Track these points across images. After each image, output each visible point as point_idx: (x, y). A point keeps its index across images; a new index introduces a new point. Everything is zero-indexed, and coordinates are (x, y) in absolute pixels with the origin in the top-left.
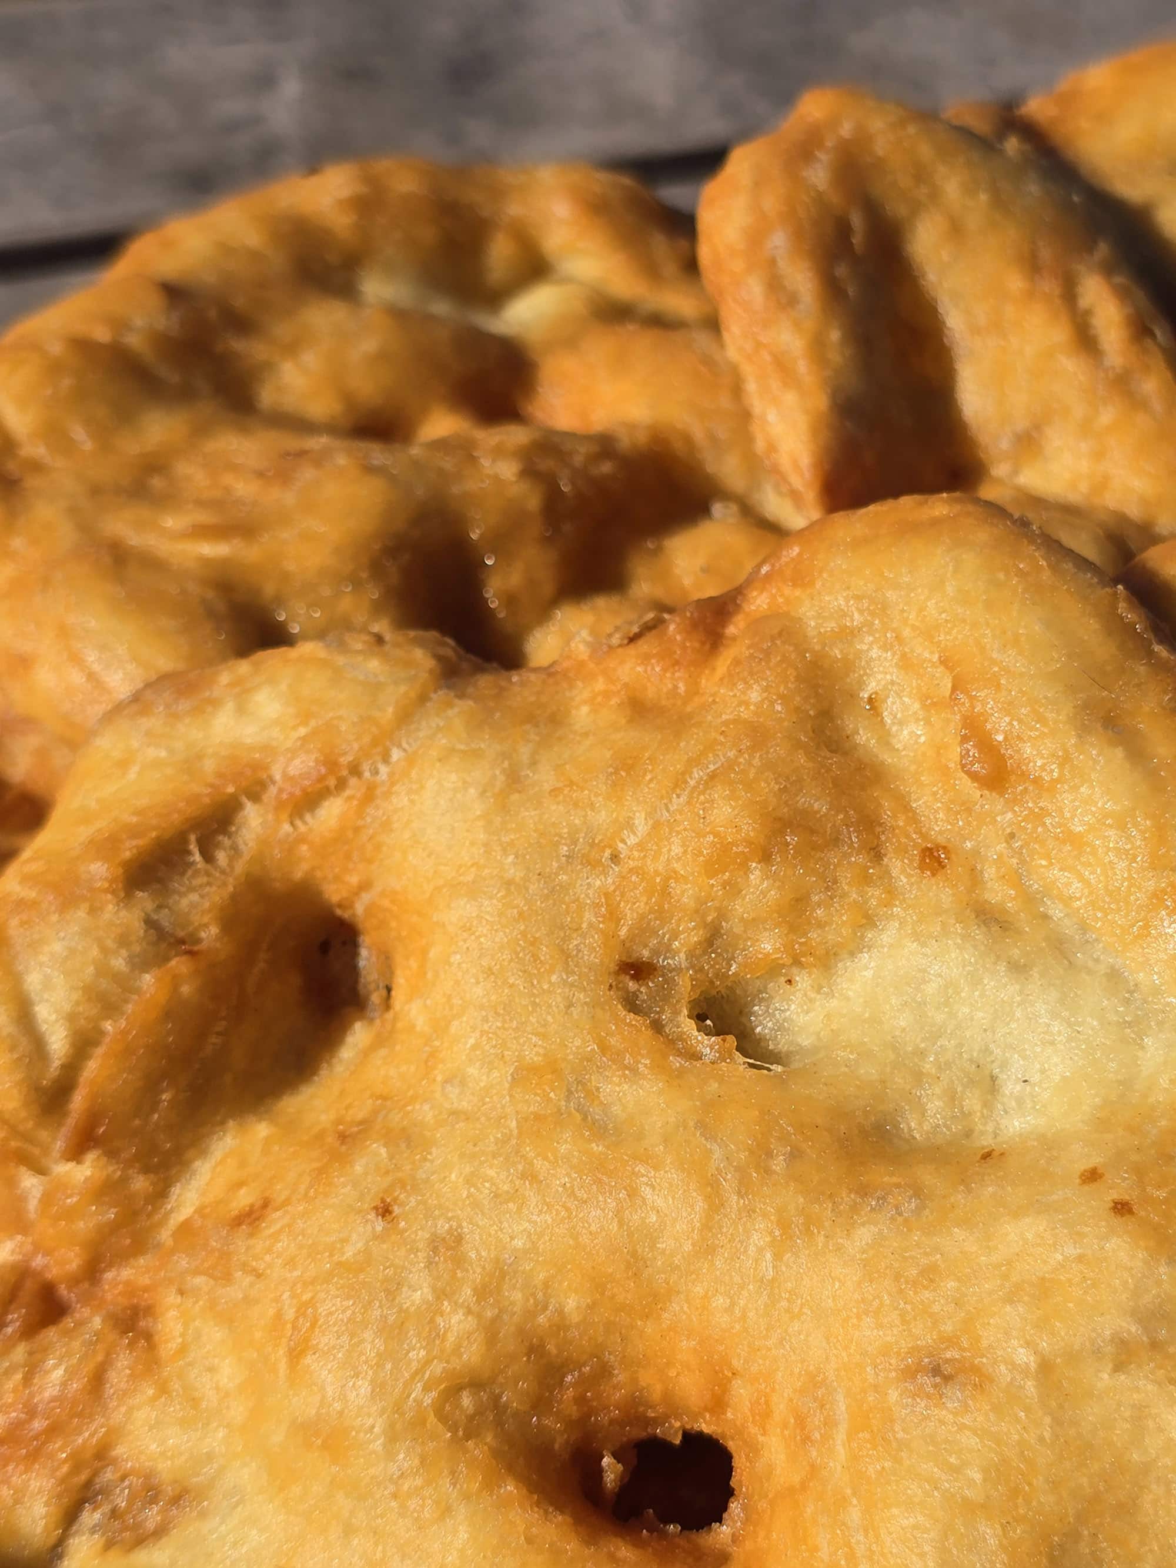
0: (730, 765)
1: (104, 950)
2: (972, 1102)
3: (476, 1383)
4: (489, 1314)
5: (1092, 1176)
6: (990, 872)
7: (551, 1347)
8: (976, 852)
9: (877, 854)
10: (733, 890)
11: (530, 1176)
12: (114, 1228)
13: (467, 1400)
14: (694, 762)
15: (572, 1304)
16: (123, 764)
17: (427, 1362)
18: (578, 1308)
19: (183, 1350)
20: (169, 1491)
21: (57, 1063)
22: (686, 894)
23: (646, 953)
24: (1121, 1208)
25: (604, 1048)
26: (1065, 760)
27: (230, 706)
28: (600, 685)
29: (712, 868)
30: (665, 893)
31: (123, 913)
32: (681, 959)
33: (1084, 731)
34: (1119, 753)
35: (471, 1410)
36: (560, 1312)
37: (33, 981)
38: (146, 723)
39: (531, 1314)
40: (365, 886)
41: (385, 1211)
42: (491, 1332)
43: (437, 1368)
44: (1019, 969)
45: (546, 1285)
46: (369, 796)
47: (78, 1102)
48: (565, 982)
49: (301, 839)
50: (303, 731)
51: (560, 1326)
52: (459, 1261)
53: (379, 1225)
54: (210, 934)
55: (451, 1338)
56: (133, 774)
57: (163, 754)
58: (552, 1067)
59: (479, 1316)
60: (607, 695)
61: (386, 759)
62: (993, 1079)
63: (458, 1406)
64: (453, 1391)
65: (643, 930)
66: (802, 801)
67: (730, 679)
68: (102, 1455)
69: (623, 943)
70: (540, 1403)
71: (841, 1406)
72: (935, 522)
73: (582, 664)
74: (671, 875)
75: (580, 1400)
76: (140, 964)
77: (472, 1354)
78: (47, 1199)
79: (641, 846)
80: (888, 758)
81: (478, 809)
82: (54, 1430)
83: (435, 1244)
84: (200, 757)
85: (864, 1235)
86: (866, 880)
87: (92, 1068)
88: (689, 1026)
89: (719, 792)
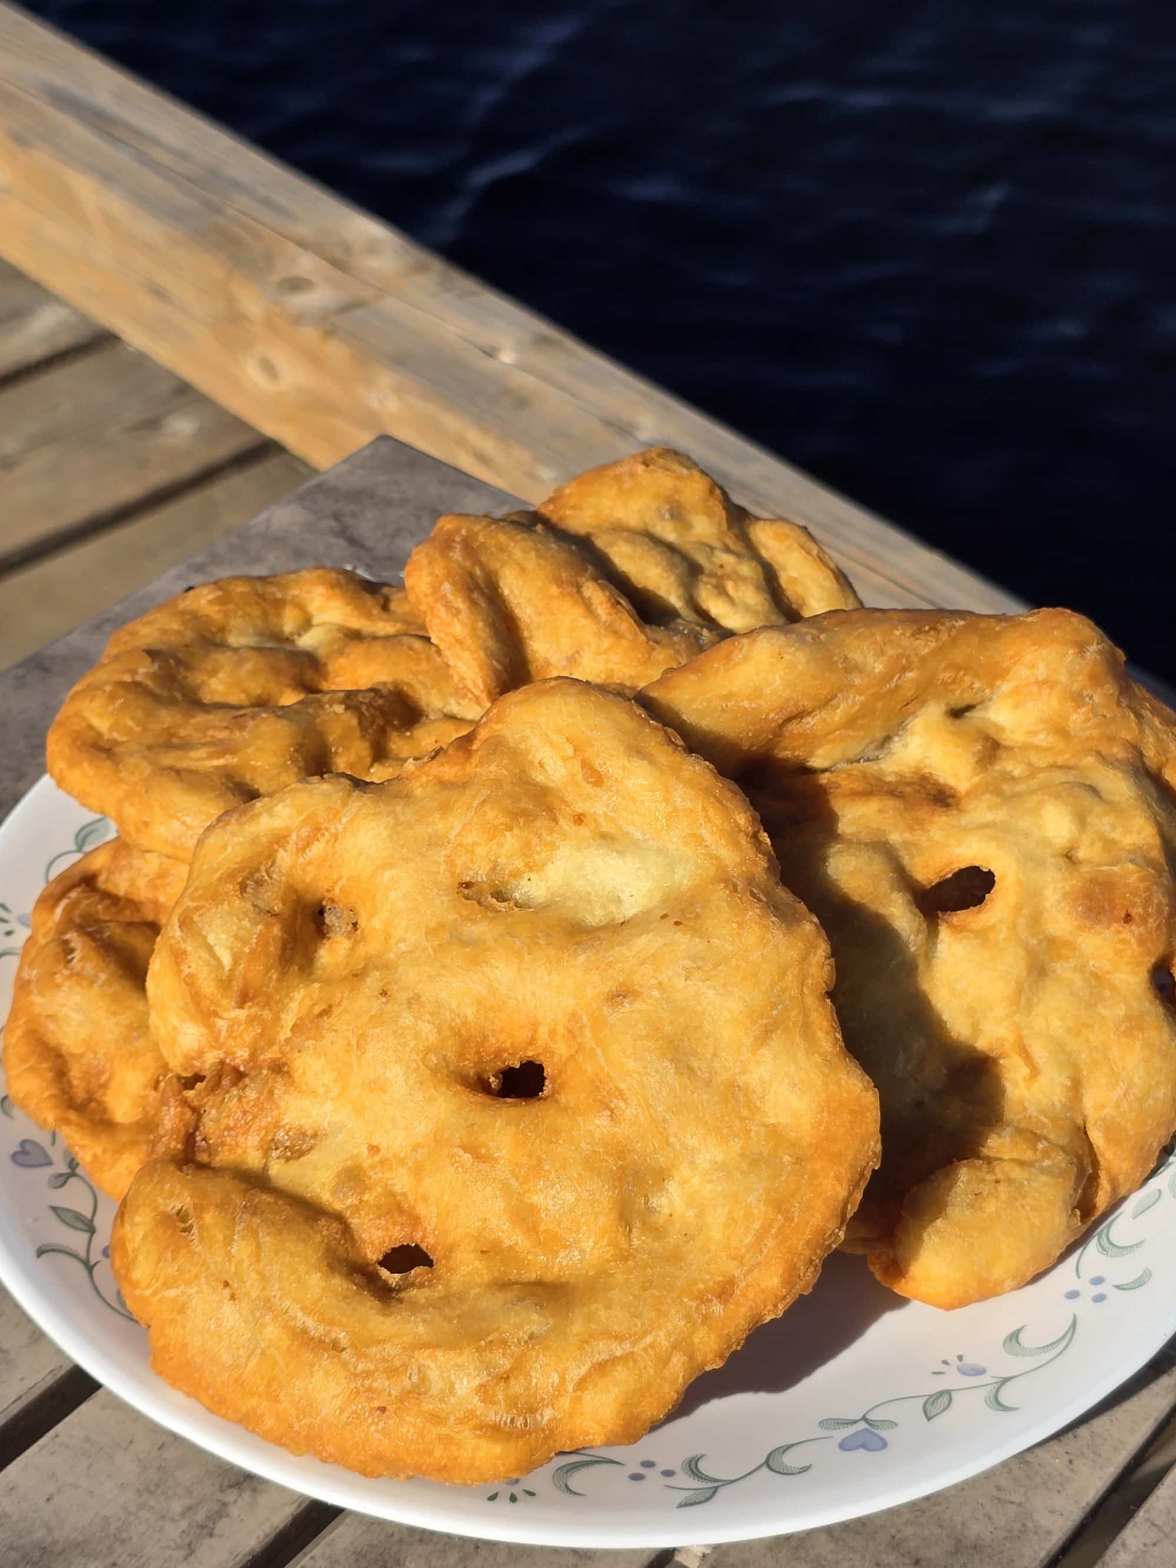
0: (489, 796)
1: (240, 920)
2: (613, 908)
3: (436, 1050)
4: (437, 1022)
5: (664, 916)
6: (601, 820)
7: (463, 1032)
8: (595, 813)
9: (555, 820)
10: (500, 845)
11: (444, 967)
12: (261, 1037)
13: (433, 1058)
14: (474, 797)
15: (469, 1012)
16: (225, 847)
17: (415, 1045)
18: (472, 1013)
19: (304, 1073)
20: (310, 1132)
21: (227, 969)
22: (481, 851)
23: (468, 879)
24: (677, 923)
25: (461, 915)
26: (624, 768)
27: (265, 814)
28: (424, 779)
29: (491, 838)
30: (472, 852)
31: (242, 903)
32: (483, 878)
33: (629, 756)
34: (645, 762)
35: (435, 1062)
36: (466, 1016)
37: (211, 939)
38: (229, 828)
39: (453, 1020)
41: (384, 993)
42: (439, 1029)
43: (420, 1046)
44: (621, 853)
45: (458, 1007)
46: (335, 837)
47: (239, 983)
48: (439, 894)
49: (307, 863)
50: (302, 818)
51: (466, 1023)
52: (421, 1004)
53: (384, 1000)
54: (279, 908)
55: (423, 1034)
56: (229, 849)
57: (241, 839)
58: (441, 926)
59: (434, 1023)
60: (428, 782)
61: (340, 821)
62: (619, 898)
63: (430, 1061)
64: (427, 1055)
65: (466, 869)
66: (521, 805)
67: (480, 764)
68: (277, 1126)
69: (459, 876)
70: (461, 1056)
71: (585, 1020)
72: (552, 688)
73: (412, 773)
74: (475, 844)
75: (478, 1053)
76: (254, 923)
77: (433, 1038)
78: (228, 1029)
79: (459, 834)
80: (551, 784)
81: (385, 834)
83: (409, 1001)
84: (258, 836)
85: (582, 958)
86: (553, 831)
87: (243, 966)
88: (494, 903)
89: (487, 808)
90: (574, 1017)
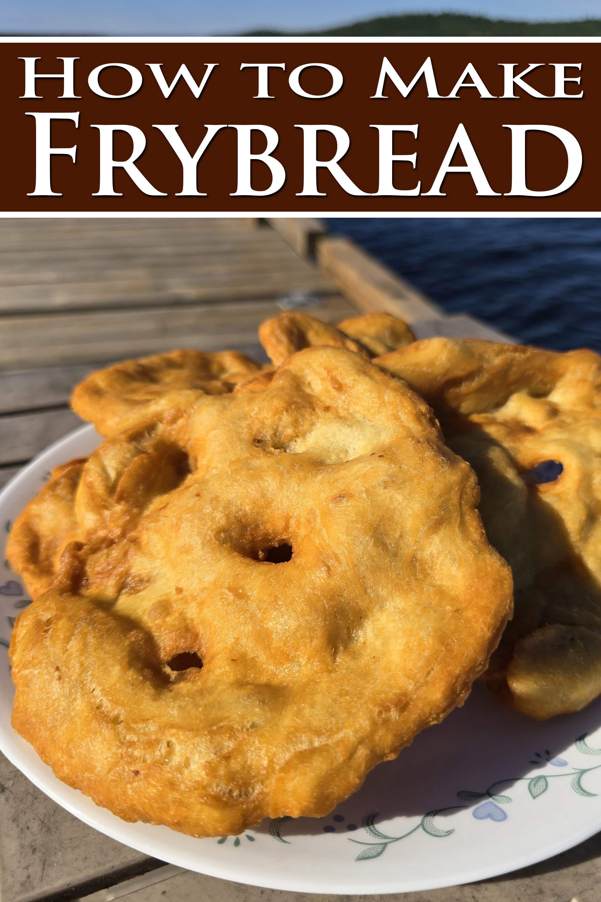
0: (276, 395)
1: (124, 453)
2: (342, 456)
3: (224, 530)
4: (227, 512)
5: (373, 454)
6: (340, 410)
7: (243, 520)
8: (337, 406)
9: (314, 409)
10: (280, 419)
11: (236, 481)
12: (129, 521)
13: (222, 535)
14: (268, 396)
17: (211, 525)
18: (249, 509)
19: (147, 543)
20: (146, 579)
21: (113, 480)
22: (268, 422)
23: (260, 438)
24: (381, 457)
25: (251, 455)
26: (355, 381)
28: (244, 391)
29: (274, 415)
30: (263, 423)
31: (129, 446)
32: (269, 438)
33: (359, 375)
35: (224, 537)
36: (245, 511)
37: (106, 462)
39: (237, 512)
40: (189, 439)
41: (198, 495)
42: (228, 517)
43: (214, 527)
44: (350, 426)
45: (241, 504)
46: (189, 417)
47: (119, 489)
48: (240, 444)
49: (173, 430)
50: (172, 406)
51: (245, 515)
52: (218, 502)
53: (197, 499)
54: (151, 451)
55: (217, 519)
58: (238, 461)
59: (225, 513)
60: (246, 392)
61: (193, 408)
62: (347, 451)
63: (220, 536)
64: (218, 532)
65: (259, 432)
66: (295, 400)
68: (127, 574)
69: (254, 435)
70: (242, 535)
71: (318, 512)
73: (239, 390)
74: (265, 418)
75: (252, 535)
76: (133, 456)
77: (223, 522)
78: (111, 517)
79: (257, 413)
80: (313, 394)
81: (216, 414)
82: (114, 568)
83: (212, 499)
84: (148, 414)
85: (320, 477)
86: (311, 414)
87: (123, 480)
88: (272, 449)
89: (275, 399)
90: (312, 512)
